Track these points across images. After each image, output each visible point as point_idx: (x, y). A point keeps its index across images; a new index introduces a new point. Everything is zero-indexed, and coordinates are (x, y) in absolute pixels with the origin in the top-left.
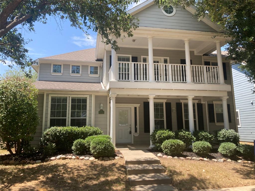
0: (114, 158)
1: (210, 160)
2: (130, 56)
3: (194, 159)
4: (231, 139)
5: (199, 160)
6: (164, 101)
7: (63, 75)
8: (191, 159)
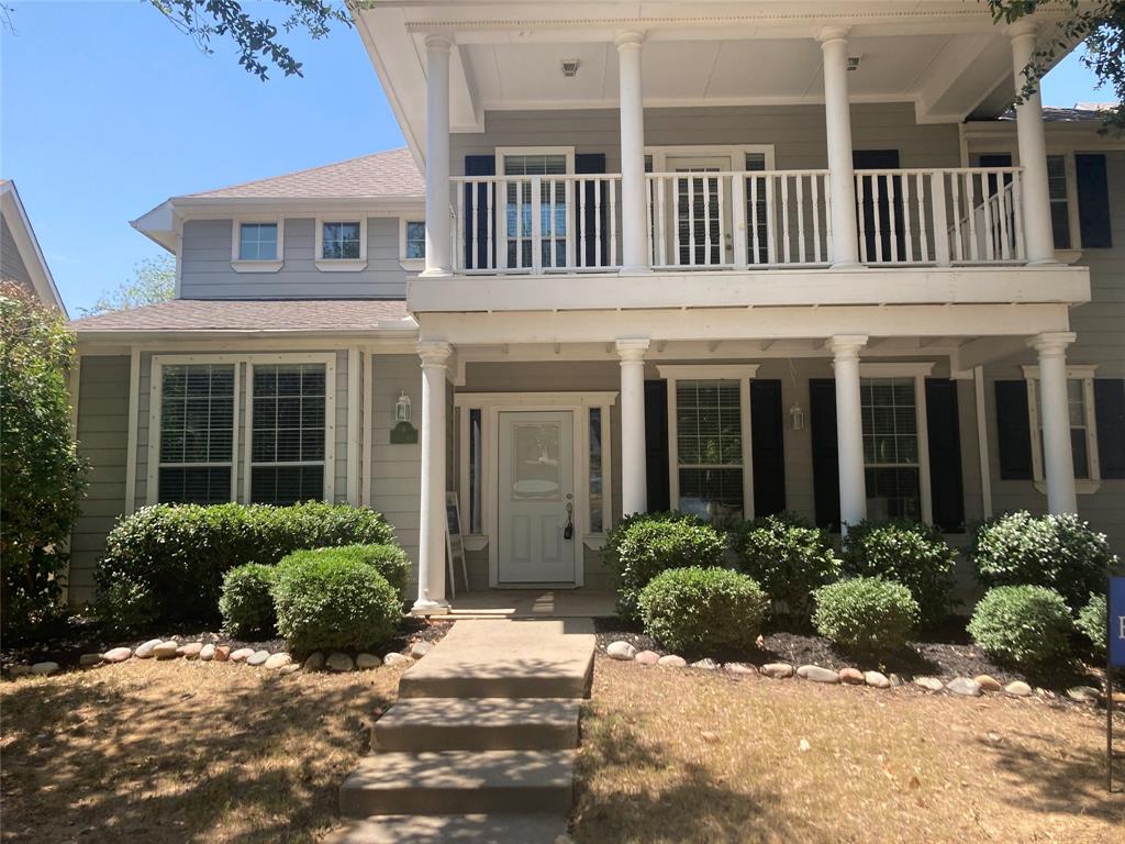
0: (378, 661)
1: (901, 684)
2: (569, 153)
3: (805, 677)
4: (1047, 566)
5: (839, 681)
6: (745, 375)
7: (285, 269)
8: (789, 676)
